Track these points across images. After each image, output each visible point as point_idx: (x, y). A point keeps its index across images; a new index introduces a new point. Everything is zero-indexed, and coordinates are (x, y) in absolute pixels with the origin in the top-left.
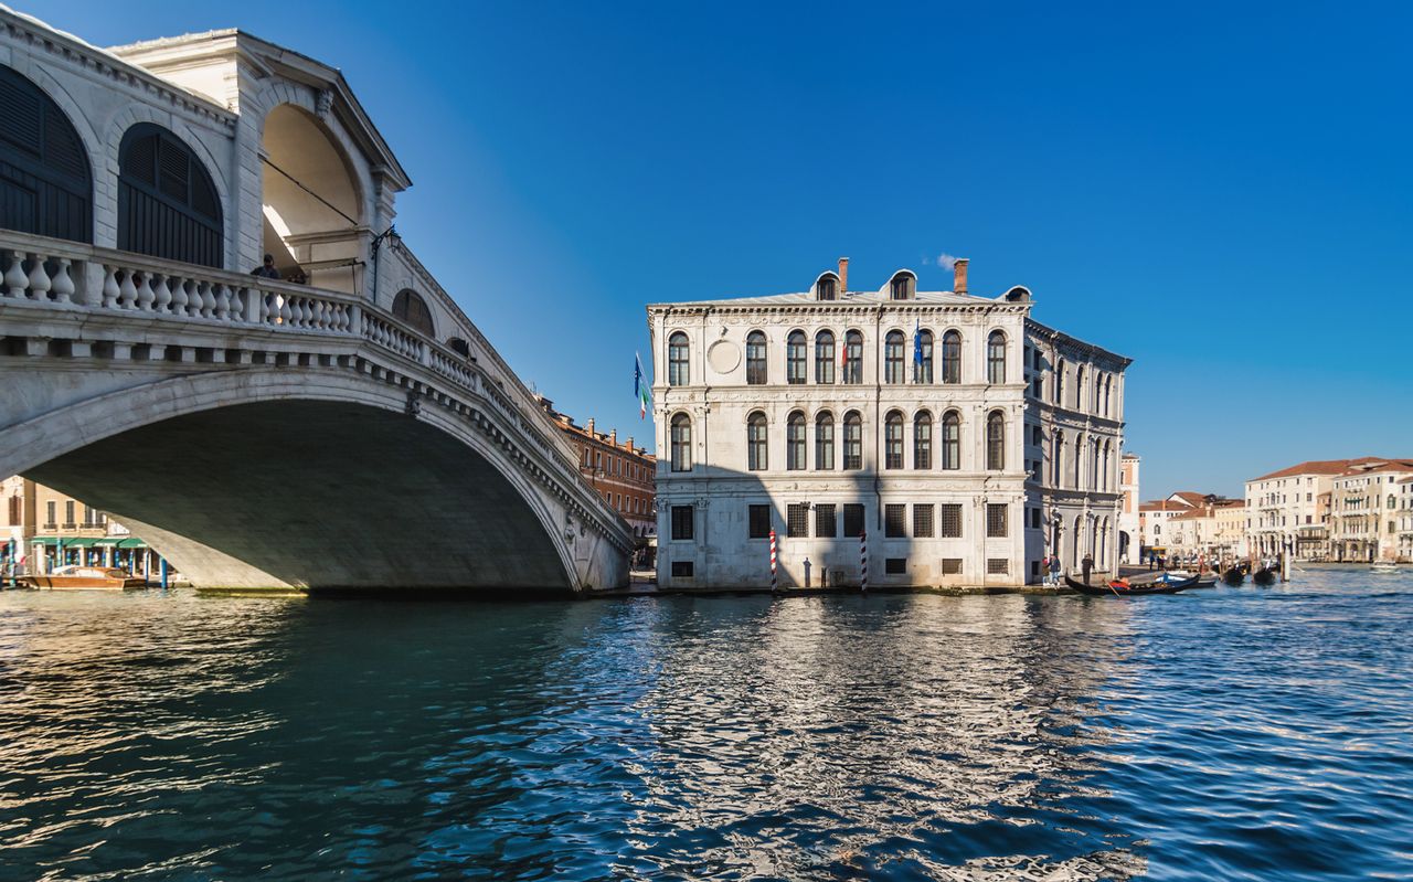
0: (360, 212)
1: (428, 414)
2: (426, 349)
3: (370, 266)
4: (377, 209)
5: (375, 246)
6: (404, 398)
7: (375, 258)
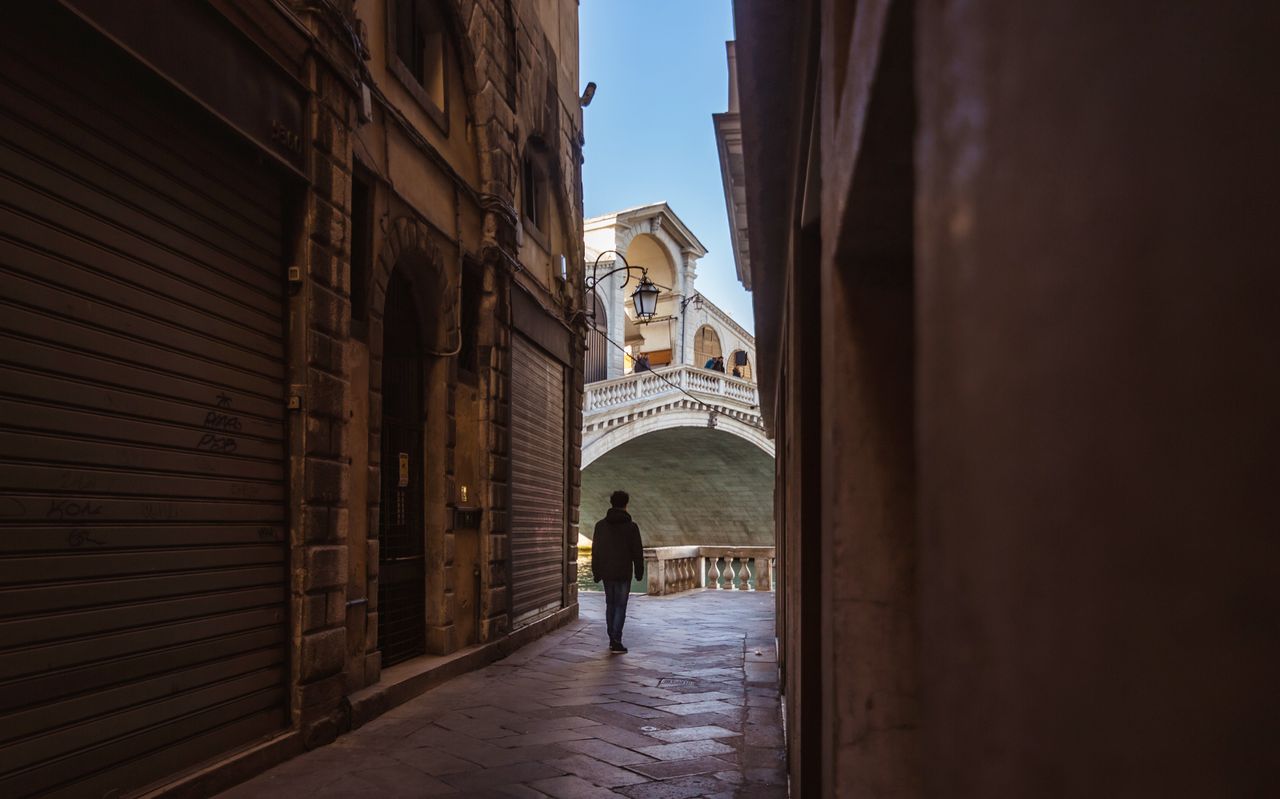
0: (674, 282)
1: (723, 424)
2: (722, 382)
3: (680, 319)
4: (685, 277)
5: (684, 305)
6: (707, 416)
7: (683, 312)
